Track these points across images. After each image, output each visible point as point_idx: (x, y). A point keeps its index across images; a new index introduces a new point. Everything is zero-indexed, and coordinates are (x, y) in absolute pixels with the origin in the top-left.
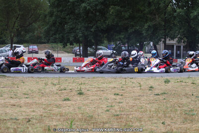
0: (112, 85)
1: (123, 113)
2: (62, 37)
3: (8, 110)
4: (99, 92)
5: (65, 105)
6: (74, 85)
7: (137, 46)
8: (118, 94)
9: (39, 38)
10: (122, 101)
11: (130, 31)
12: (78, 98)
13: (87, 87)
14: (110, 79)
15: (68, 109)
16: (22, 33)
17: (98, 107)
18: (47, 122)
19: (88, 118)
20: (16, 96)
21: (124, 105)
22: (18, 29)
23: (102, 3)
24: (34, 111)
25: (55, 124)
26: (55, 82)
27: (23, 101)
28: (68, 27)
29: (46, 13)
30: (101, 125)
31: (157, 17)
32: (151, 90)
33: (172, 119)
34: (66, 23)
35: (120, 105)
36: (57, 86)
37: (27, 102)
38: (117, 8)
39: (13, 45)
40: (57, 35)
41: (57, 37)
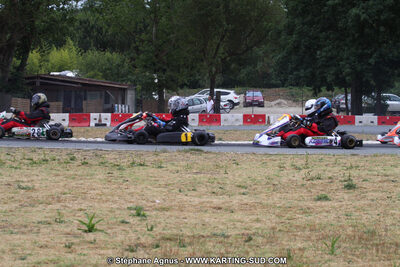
2: (313, 75)
3: (207, 218)
4: (385, 184)
5: (321, 209)
6: (336, 169)
9: (266, 75)
12: (345, 195)
13: (363, 174)
15: (326, 217)
16: (233, 66)
17: (386, 214)
18: (285, 242)
19: (365, 236)
20: (222, 190)
22: (225, 58)
24: (258, 220)
25: (299, 245)
26: (300, 163)
27: (236, 200)
28: (324, 54)
29: (281, 27)
30: (391, 250)
34: (320, 47)
36: (303, 172)
37: (245, 201)
39: (216, 90)
40: (302, 71)
41: (302, 75)
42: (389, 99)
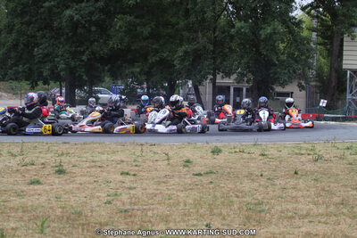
0: (118, 157)
1: (136, 207)
2: (30, 69)
4: (93, 169)
5: (32, 193)
6: (49, 155)
7: (163, 87)
8: (127, 174)
10: (135, 185)
11: (152, 59)
12: (56, 180)
13: (73, 160)
14: (113, 146)
15: (38, 199)
17: (92, 197)
19: (72, 216)
21: (138, 192)
23: (101, 10)
25: (12, 225)
26: (16, 150)
28: (41, 51)
31: (200, 35)
32: (187, 166)
33: (224, 219)
34: (37, 45)
35: (132, 192)
36: (18, 159)
38: (129, 18)
40: (21, 66)
41: (20, 70)
42: (100, 92)
